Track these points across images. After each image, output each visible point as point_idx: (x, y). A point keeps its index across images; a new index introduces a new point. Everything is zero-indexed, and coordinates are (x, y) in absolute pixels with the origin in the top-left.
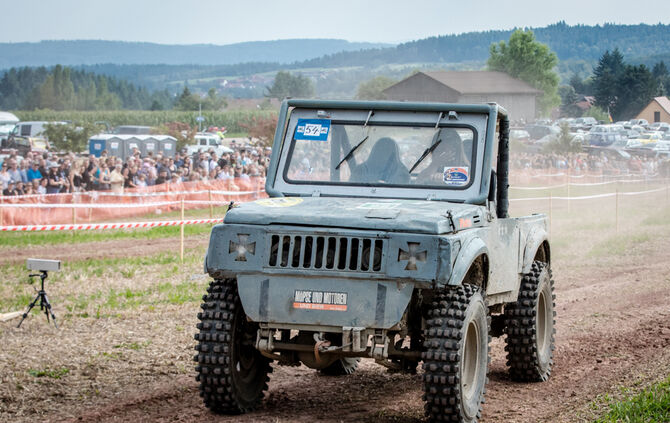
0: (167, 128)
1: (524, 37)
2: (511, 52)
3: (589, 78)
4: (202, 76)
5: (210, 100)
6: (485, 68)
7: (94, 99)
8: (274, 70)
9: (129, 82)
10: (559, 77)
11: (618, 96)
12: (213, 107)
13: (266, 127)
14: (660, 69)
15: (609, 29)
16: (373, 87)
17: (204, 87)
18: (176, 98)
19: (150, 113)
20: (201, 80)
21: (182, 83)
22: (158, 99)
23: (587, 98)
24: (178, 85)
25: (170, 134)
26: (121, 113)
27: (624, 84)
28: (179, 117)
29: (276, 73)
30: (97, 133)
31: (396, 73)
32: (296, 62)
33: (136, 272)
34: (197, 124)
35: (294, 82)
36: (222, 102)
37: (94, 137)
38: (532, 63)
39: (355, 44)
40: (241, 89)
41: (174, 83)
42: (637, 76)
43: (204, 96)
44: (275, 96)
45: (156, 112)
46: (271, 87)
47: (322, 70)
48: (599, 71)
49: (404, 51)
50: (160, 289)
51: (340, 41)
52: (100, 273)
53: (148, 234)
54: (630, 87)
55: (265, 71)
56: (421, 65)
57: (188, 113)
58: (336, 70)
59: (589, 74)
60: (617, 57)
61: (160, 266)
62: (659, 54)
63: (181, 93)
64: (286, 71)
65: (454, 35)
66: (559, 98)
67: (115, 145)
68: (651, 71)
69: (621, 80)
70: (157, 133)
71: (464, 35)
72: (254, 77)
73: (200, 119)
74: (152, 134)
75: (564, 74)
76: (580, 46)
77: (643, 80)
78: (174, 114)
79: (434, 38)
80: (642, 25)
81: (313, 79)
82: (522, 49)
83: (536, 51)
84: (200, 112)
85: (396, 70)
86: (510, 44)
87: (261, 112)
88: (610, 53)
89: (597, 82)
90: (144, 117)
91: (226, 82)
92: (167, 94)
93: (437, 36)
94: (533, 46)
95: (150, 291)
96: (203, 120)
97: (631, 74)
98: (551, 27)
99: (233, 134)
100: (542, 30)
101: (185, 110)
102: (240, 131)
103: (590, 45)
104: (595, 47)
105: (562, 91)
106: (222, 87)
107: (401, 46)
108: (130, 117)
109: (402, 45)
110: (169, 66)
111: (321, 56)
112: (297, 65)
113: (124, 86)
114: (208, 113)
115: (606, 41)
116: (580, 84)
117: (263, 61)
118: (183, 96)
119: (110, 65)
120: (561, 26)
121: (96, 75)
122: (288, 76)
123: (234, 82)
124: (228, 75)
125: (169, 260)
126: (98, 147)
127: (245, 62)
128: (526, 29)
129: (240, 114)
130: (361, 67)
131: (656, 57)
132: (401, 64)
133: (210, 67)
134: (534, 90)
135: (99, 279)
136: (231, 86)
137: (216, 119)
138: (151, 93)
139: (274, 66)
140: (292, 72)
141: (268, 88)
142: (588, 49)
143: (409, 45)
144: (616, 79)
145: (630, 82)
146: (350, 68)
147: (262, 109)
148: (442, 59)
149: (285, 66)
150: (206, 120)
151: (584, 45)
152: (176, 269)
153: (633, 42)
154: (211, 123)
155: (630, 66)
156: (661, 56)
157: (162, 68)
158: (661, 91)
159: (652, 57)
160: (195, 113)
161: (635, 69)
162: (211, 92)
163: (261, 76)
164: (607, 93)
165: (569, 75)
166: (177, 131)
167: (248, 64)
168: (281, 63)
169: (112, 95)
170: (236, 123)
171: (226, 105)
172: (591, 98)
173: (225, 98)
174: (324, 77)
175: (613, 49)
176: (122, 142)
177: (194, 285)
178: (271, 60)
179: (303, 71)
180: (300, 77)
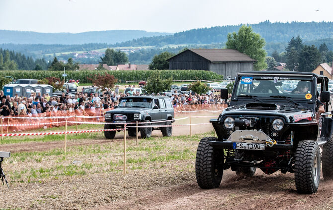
0: (47, 81)
1: (247, 30)
2: (239, 38)
3: (283, 52)
4: (64, 51)
5: (69, 64)
6: (225, 47)
7: (3, 63)
8: (105, 47)
9: (22, 54)
10: (266, 52)
11: (300, 63)
12: (71, 68)
13: (103, 81)
14: (323, 47)
15: (294, 24)
16: (161, 57)
17: (65, 57)
18: (49, 63)
19: (36, 72)
20: (63, 53)
21: (52, 55)
22: (39, 64)
23: (281, 64)
24: (50, 56)
25: (49, 84)
26: (19, 72)
27: (302, 56)
28: (53, 75)
29: (105, 49)
30: (8, 83)
31: (174, 49)
32: (117, 43)
33: (43, 159)
34: (63, 78)
35: (116, 54)
36: (76, 66)
37: (7, 86)
38: (251, 44)
39: (150, 33)
40: (86, 58)
41: (47, 55)
42: (310, 52)
43: (65, 62)
44: (105, 63)
45: (39, 71)
46: (103, 57)
47: (132, 47)
48: (288, 49)
49: (178, 37)
50: (57, 168)
51: (142, 32)
52: (23, 160)
53: (43, 139)
54: (306, 58)
55: (98, 48)
56: (188, 46)
57: (57, 72)
58: (140, 48)
59: (282, 50)
60: (299, 40)
61: (55, 156)
62: (322, 38)
63: (52, 60)
64: (111, 48)
65: (206, 28)
66: (266, 64)
67: (18, 90)
68: (318, 49)
69: (301, 54)
70: (42, 83)
71: (212, 28)
72: (93, 51)
73: (64, 75)
74: (39, 83)
75: (268, 50)
76: (278, 34)
77: (313, 53)
78: (50, 73)
79: (195, 30)
80: (313, 22)
81: (127, 53)
82: (245, 37)
83: (253, 38)
84: (64, 71)
85: (173, 48)
86: (239, 33)
87: (99, 72)
88: (295, 38)
89: (288, 54)
90: (33, 74)
91: (77, 54)
92: (44, 61)
93: (197, 29)
94: (252, 34)
95: (52, 169)
96: (66, 76)
97: (307, 50)
98: (261, 24)
99: (83, 84)
100: (256, 25)
101: (55, 70)
102: (87, 83)
103: (283, 34)
104: (286, 35)
105: (268, 59)
106: (75, 57)
107: (176, 35)
108: (25, 74)
109: (177, 33)
110: (44, 45)
111: (131, 40)
112: (117, 45)
113: (19, 57)
114: (69, 72)
115: (293, 31)
116: (278, 56)
117: (98, 43)
118: (53, 62)
119: (11, 44)
120: (267, 23)
121: (3, 50)
122: (112, 51)
123: (82, 54)
124: (79, 50)
125: (59, 153)
126: (9, 91)
127: (88, 43)
128: (247, 24)
129: (87, 72)
130: (154, 46)
131: (321, 40)
132: (176, 44)
133: (68, 45)
134: (252, 60)
135: (24, 163)
136: (80, 57)
137: (73, 75)
138: (34, 60)
139: (104, 46)
140: (115, 49)
141: (101, 58)
142: (282, 36)
143: (181, 34)
144: (298, 53)
145: (306, 55)
146: (147, 47)
147: (99, 70)
148: (199, 42)
149: (111, 45)
150: (67, 76)
151: (280, 34)
152: (64, 158)
153: (308, 32)
154: (70, 78)
155: (306, 46)
156: (324, 40)
157: (40, 46)
158: (324, 60)
159: (319, 40)
160: (61, 72)
161: (309, 48)
162: (69, 60)
163: (97, 51)
164: (293, 61)
165: (272, 51)
166: (53, 83)
167: (89, 44)
168: (108, 44)
169: (13, 61)
170: (84, 78)
171: (78, 68)
172: (284, 64)
173: (77, 63)
174: (133, 52)
175: (297, 36)
176: (23, 89)
177: (75, 166)
178: (103, 42)
179: (121, 48)
180: (119, 52)
